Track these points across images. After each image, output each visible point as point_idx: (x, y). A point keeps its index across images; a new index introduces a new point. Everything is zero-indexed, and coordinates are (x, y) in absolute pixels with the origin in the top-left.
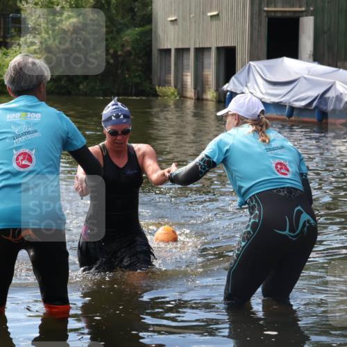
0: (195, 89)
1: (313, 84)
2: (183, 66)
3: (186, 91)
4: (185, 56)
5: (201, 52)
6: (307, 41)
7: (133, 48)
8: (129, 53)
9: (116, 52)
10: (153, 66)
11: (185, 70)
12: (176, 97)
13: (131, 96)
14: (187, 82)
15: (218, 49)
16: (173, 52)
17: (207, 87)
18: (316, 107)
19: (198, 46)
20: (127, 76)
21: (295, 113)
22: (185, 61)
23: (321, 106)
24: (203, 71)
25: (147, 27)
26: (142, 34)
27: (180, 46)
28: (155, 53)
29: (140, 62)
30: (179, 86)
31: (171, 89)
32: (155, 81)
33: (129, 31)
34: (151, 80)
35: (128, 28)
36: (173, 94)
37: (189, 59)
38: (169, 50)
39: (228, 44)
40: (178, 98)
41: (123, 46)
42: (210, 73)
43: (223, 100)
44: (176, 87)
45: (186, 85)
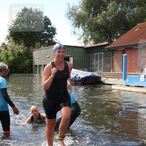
4: (41, 67)
7: (28, 65)
8: (27, 66)
9: (23, 66)
10: (33, 69)
11: (41, 70)
18: (74, 80)
19: (44, 64)
23: (76, 80)
25: (32, 60)
26: (30, 61)
27: (40, 64)
28: (33, 66)
29: (30, 68)
32: (34, 73)
33: (27, 61)
35: (27, 60)
38: (37, 65)
41: (25, 64)
44: (39, 74)
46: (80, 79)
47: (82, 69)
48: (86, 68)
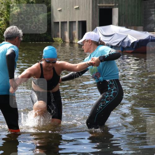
0: (70, 38)
2: (64, 29)
3: (66, 39)
4: (65, 25)
5: (72, 23)
10: (52, 29)
11: (65, 31)
12: (61, 42)
15: (79, 22)
16: (60, 23)
17: (74, 38)
18: (121, 46)
19: (70, 21)
22: (65, 27)
23: (122, 45)
24: (72, 31)
25: (49, 13)
27: (63, 21)
28: (52, 24)
30: (63, 37)
31: (59, 39)
32: (53, 35)
34: (51, 35)
36: (60, 41)
37: (67, 26)
38: (58, 23)
39: (83, 20)
40: (62, 42)
42: (76, 32)
44: (61, 38)
45: (66, 37)
46: (130, 44)
47: (133, 27)
48: (140, 26)
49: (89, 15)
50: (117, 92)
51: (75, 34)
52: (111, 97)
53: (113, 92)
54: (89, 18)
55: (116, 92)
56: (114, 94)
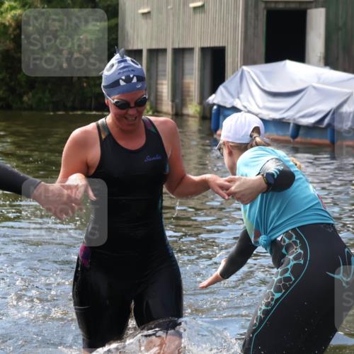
0: (173, 101)
1: (324, 94)
2: (157, 72)
3: (161, 104)
4: (160, 58)
5: (180, 53)
6: (316, 40)
11: (160, 77)
13: (91, 110)
14: (162, 92)
15: (203, 50)
16: (145, 54)
17: (188, 98)
18: (328, 125)
19: (177, 46)
20: (85, 85)
21: (301, 132)
22: (160, 66)
24: (183, 78)
27: (154, 46)
30: (152, 98)
37: (165, 63)
38: (140, 52)
39: (216, 43)
40: (151, 113)
42: (193, 81)
43: (208, 115)
45: (162, 96)
49: (235, 28)
50: (305, 263)
51: (189, 87)
52: (288, 279)
53: (292, 263)
54: (234, 38)
55: (302, 262)
56: (296, 269)
